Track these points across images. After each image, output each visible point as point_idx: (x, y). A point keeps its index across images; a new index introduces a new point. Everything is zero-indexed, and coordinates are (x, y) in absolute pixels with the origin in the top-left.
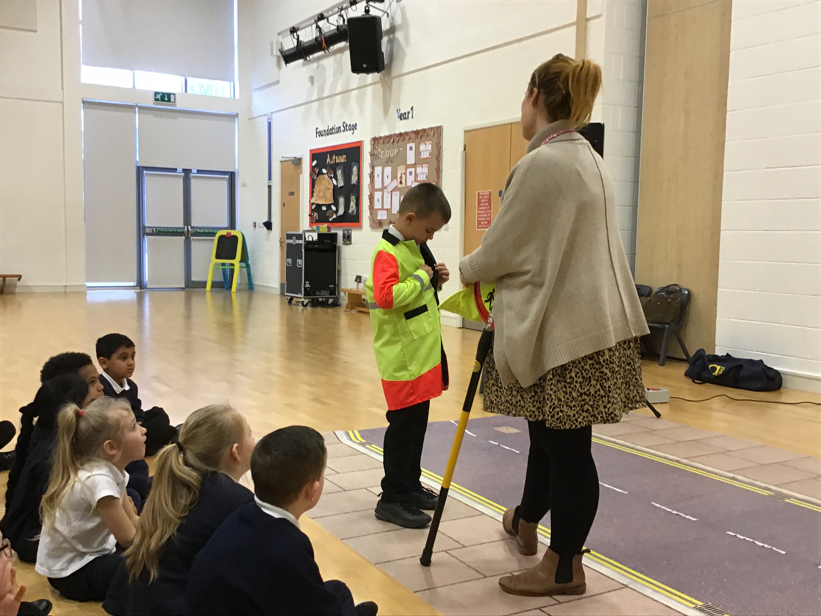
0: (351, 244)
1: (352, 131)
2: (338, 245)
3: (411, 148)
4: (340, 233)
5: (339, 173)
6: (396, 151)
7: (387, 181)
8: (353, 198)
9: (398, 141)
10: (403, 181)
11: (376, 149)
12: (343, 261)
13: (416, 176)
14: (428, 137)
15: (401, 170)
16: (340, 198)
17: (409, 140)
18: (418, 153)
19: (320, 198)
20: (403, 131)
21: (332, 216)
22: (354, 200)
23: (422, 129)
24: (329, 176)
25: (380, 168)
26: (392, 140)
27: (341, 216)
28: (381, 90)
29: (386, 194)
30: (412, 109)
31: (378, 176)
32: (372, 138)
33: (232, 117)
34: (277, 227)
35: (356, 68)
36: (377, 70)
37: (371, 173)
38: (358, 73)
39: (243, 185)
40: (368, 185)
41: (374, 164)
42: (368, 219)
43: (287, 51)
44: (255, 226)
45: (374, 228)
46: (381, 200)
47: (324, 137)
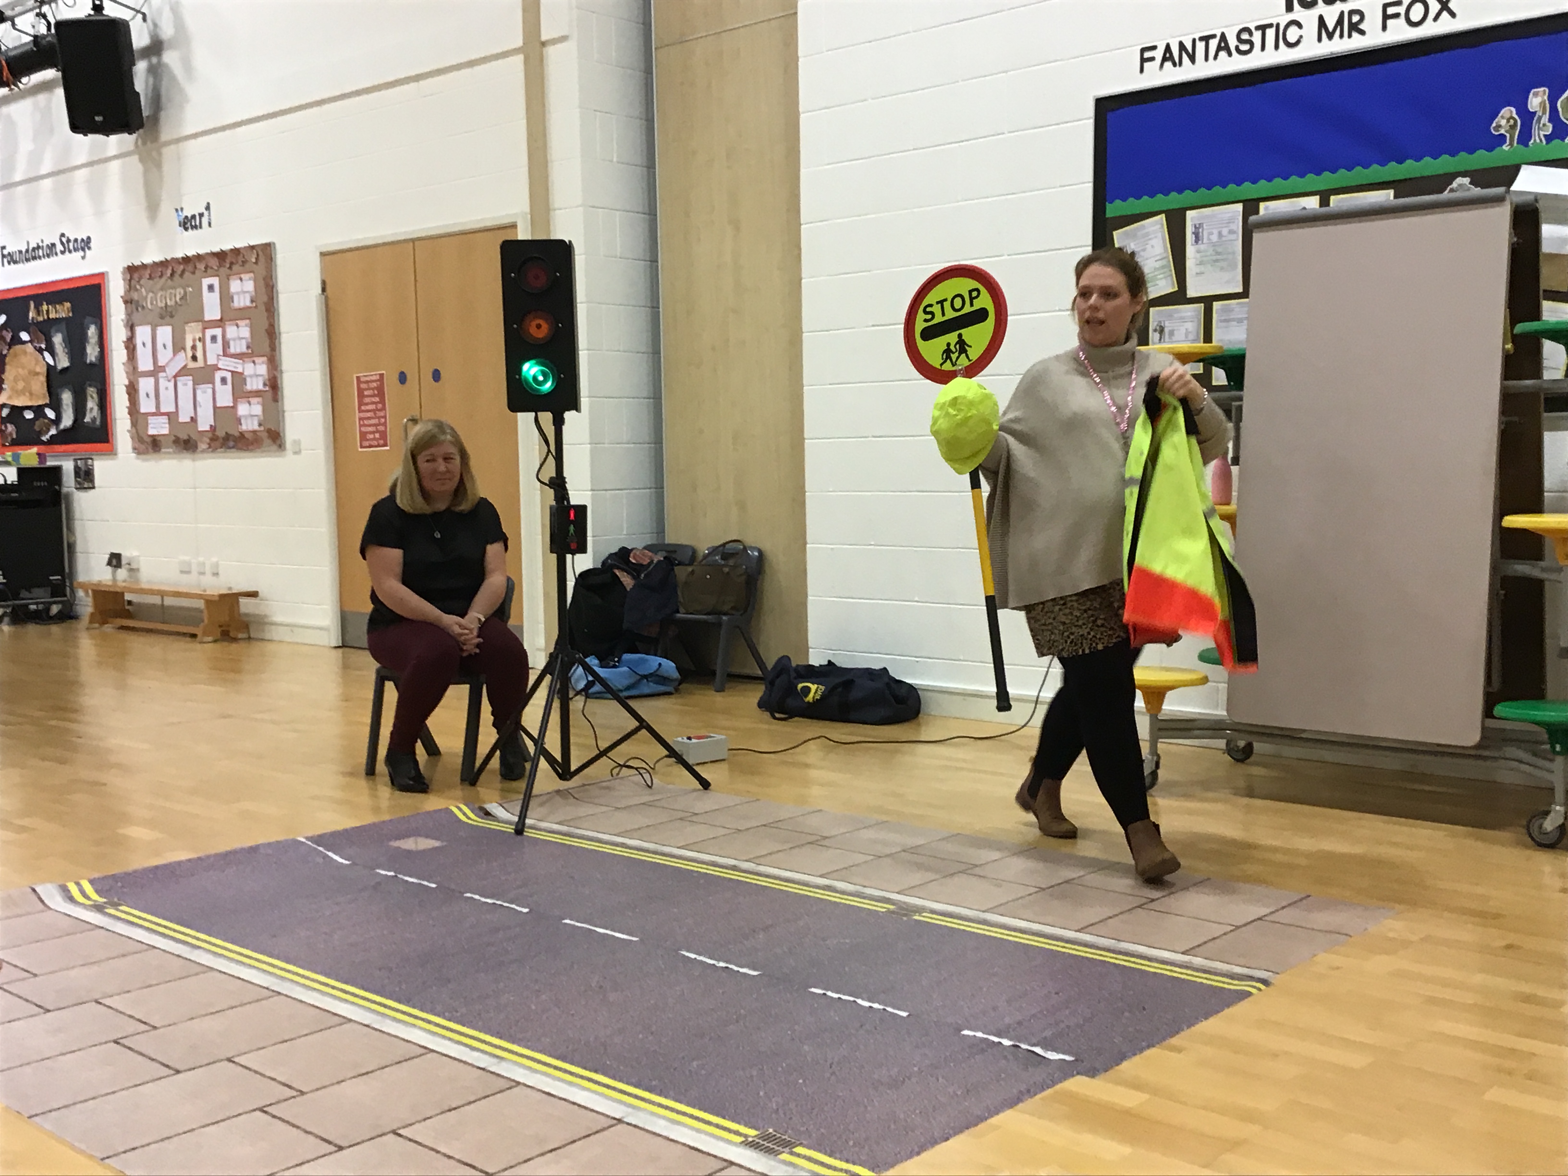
0: (93, 488)
1: (81, 253)
2: (65, 490)
3: (211, 288)
4: (68, 466)
5: (58, 339)
6: (179, 292)
7: (164, 356)
8: (92, 392)
9: (183, 272)
10: (199, 354)
11: (137, 290)
12: (78, 525)
13: (226, 344)
14: (247, 266)
15: (192, 333)
16: (62, 391)
17: (206, 271)
18: (226, 298)
19: (18, 393)
20: (189, 254)
21: (49, 430)
22: (95, 396)
23: (232, 250)
24: (35, 348)
25: (148, 329)
26: (169, 272)
27: (65, 430)
28: (139, 167)
29: (162, 382)
30: (208, 208)
31: (144, 344)
32: (126, 266)
35: (81, 123)
36: (128, 127)
37: (127, 339)
38: (85, 134)
40: (123, 364)
41: (133, 321)
42: (127, 435)
45: (142, 454)
46: (152, 395)
47: (21, 265)
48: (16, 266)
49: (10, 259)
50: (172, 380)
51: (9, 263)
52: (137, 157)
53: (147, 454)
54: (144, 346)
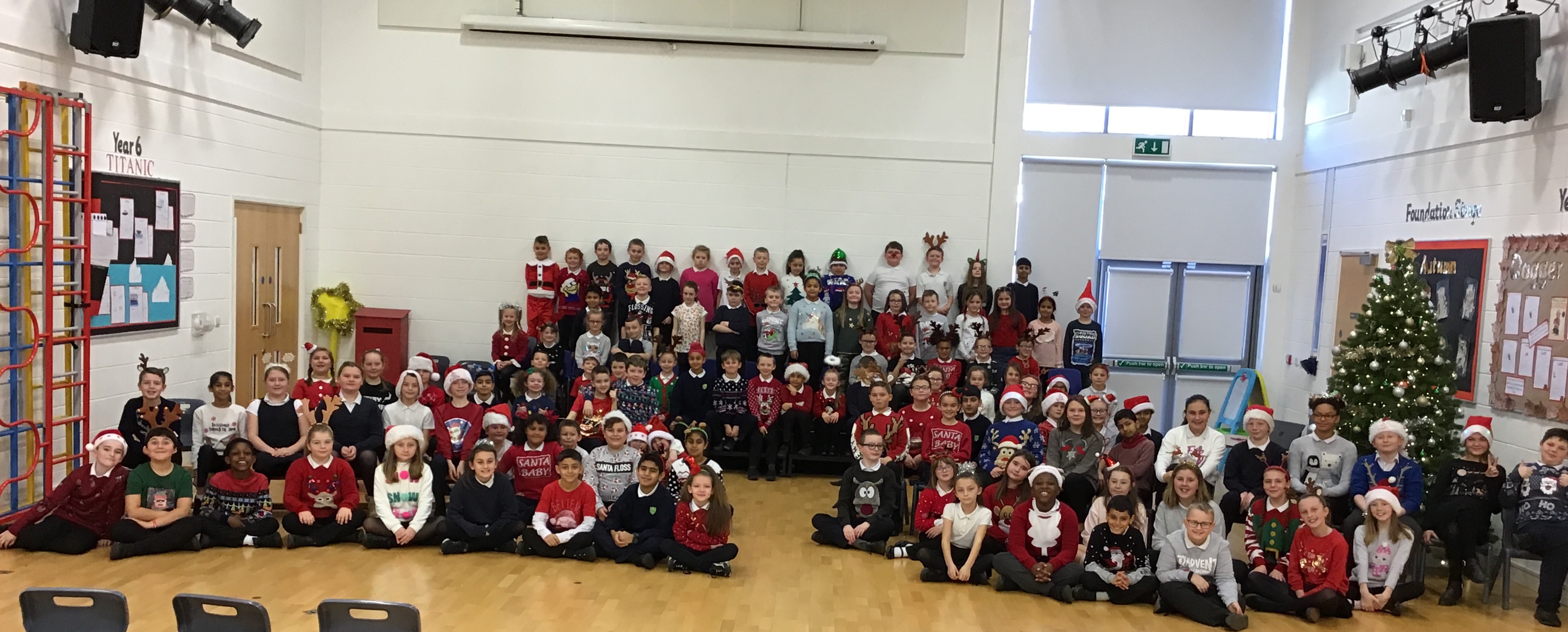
5: (1441, 292)
6: (1552, 267)
7: (1529, 324)
8: (1462, 345)
9: (1557, 249)
10: (1561, 328)
11: (1513, 258)
15: (1557, 307)
22: (1465, 348)
25: (1518, 296)
26: (1545, 247)
28: (1533, 149)
29: (1524, 349)
31: (1513, 310)
32: (1508, 236)
33: (1269, 171)
34: (1325, 370)
35: (1480, 113)
36: (1523, 115)
37: (1499, 303)
38: (1484, 122)
39: (1275, 289)
40: (1492, 325)
41: (1507, 287)
42: (1487, 390)
43: (1362, 70)
44: (1289, 363)
45: (1497, 409)
46: (1513, 357)
47: (1421, 222)
48: (1417, 222)
49: (1414, 215)
50: (1533, 348)
51: (1412, 219)
52: (1532, 137)
53: (1501, 410)
54: (1513, 312)
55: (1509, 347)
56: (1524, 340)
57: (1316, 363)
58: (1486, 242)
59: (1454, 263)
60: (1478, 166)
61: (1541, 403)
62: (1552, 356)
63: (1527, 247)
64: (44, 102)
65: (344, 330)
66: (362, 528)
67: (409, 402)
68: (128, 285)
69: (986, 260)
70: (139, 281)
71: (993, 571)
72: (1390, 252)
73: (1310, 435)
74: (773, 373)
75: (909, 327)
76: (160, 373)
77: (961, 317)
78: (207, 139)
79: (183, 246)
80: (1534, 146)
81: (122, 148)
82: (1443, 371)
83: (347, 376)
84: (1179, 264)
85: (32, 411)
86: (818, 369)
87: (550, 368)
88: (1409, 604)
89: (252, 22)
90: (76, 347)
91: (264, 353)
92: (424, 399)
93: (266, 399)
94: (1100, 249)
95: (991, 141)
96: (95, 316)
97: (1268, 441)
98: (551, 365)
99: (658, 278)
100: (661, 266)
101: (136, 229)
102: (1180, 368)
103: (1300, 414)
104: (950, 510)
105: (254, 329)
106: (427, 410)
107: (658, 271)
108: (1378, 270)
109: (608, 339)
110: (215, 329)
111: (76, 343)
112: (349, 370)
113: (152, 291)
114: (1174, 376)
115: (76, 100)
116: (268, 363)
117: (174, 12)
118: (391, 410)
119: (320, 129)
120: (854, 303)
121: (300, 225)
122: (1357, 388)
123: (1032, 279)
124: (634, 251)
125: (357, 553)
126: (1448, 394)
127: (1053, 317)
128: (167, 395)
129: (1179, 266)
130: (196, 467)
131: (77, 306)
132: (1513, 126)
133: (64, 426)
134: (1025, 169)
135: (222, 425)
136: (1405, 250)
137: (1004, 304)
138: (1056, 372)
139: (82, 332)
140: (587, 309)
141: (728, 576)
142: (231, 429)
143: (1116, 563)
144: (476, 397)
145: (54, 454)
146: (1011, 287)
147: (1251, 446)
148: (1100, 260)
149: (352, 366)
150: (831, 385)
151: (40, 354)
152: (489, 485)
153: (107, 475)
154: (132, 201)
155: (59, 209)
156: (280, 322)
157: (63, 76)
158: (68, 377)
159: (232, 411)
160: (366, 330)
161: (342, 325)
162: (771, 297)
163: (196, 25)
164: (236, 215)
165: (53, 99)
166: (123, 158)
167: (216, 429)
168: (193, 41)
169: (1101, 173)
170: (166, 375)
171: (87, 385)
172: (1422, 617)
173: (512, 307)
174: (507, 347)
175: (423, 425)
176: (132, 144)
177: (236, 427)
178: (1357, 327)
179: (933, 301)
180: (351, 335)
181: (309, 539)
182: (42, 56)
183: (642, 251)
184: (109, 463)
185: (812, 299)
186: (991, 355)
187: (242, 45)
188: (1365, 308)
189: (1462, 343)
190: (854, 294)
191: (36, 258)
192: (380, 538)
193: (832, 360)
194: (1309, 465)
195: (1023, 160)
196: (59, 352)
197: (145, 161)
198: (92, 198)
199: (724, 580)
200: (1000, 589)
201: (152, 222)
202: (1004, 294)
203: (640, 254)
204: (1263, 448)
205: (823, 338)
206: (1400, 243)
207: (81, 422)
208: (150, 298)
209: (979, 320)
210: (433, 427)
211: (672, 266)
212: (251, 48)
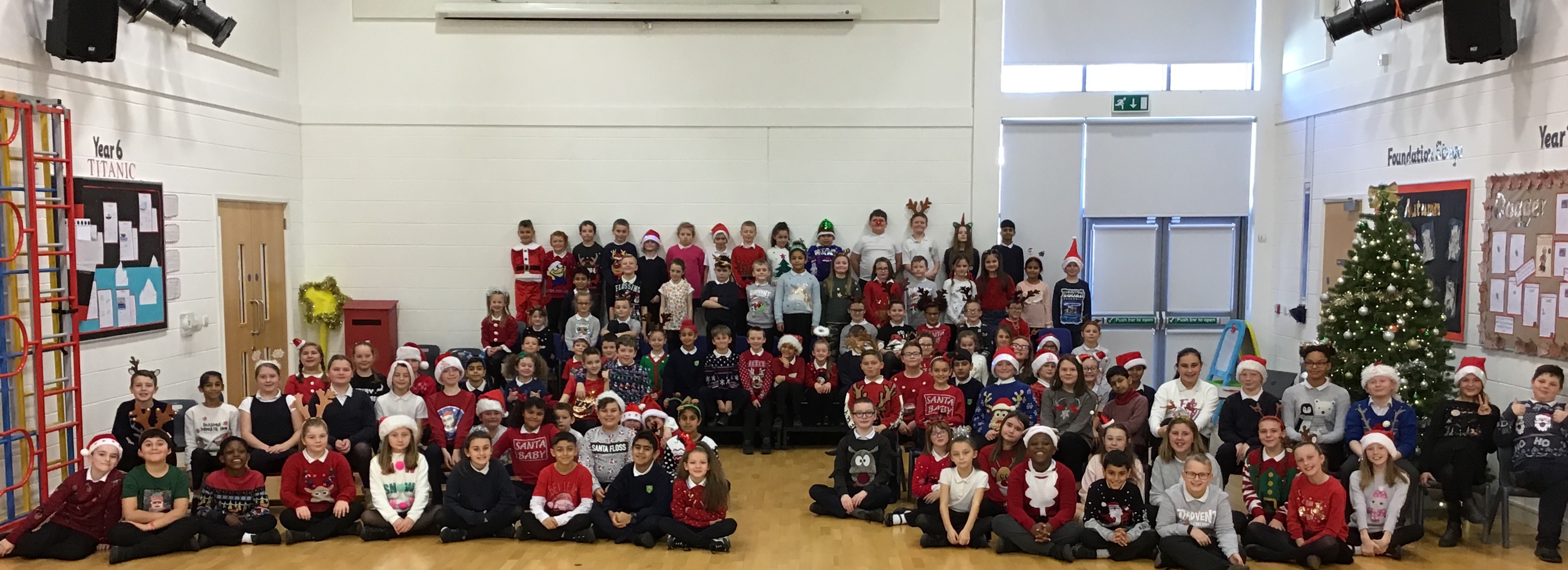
5: (1426, 235)
6: (1535, 204)
7: (1516, 263)
8: (1450, 286)
9: (1540, 187)
10: (1548, 265)
11: (1496, 197)
15: (1543, 244)
17: (1561, 187)
20: (1549, 169)
22: (1453, 289)
25: (1504, 235)
26: (1529, 185)
28: (1510, 90)
29: (1512, 287)
31: (1498, 249)
32: (1490, 176)
33: (1247, 123)
34: (1314, 318)
35: (1456, 55)
36: (1499, 54)
37: (1485, 243)
38: (1461, 63)
39: (1261, 240)
40: (1479, 265)
41: (1492, 226)
42: (1477, 330)
43: (1337, 17)
44: (1278, 312)
45: (1488, 348)
46: (1501, 296)
47: (1403, 166)
48: (1399, 166)
49: (1395, 160)
50: (1521, 285)
51: (1394, 163)
52: (1508, 77)
53: (1492, 349)
54: (1499, 251)
55: (1497, 286)
56: (1511, 279)
57: (1305, 310)
58: (1468, 182)
59: (1438, 206)
60: (1458, 107)
61: (1531, 339)
62: (1540, 293)
63: (1510, 186)
64: (22, 110)
65: (333, 324)
66: (359, 520)
67: (401, 392)
68: (114, 289)
69: (972, 223)
70: (126, 284)
71: (993, 534)
72: (1374, 197)
73: (1302, 383)
74: (764, 346)
75: (896, 293)
76: (152, 375)
77: (949, 281)
78: (186, 140)
79: (168, 247)
80: (1512, 84)
81: (102, 152)
82: (1431, 313)
83: (337, 369)
84: (1163, 218)
85: (24, 420)
86: (809, 340)
87: (541, 352)
88: (1410, 547)
89: (227, 20)
90: (65, 353)
91: (254, 350)
92: (416, 389)
93: (258, 396)
94: (1084, 207)
95: (971, 105)
96: (84, 322)
97: (1262, 391)
98: (542, 350)
99: (644, 257)
100: (647, 244)
101: (121, 233)
102: (1169, 322)
103: (1291, 363)
104: (947, 475)
105: (242, 327)
106: (419, 399)
107: (644, 250)
108: (1362, 216)
109: (597, 320)
110: (203, 329)
111: (66, 348)
112: (338, 363)
113: (140, 293)
114: (1164, 331)
115: (55, 106)
116: (257, 361)
117: (149, 14)
118: (383, 401)
119: (300, 124)
120: (841, 273)
121: (284, 220)
122: (1347, 334)
123: (1016, 241)
124: (619, 231)
125: (355, 546)
126: (1438, 336)
127: (1040, 278)
128: (159, 397)
129: (1164, 222)
130: (190, 468)
131: (64, 312)
132: (1490, 66)
133: (58, 432)
134: (1005, 132)
135: (213, 425)
136: (1388, 195)
137: (991, 267)
138: (1046, 332)
139: (71, 337)
140: (575, 291)
141: (728, 551)
142: (222, 429)
143: (1115, 518)
144: (468, 384)
145: (49, 460)
146: (996, 249)
147: (1244, 396)
148: (1084, 219)
149: (341, 359)
150: (821, 356)
151: (30, 363)
152: (485, 471)
153: (104, 479)
154: (115, 205)
155: (42, 216)
156: (268, 319)
157: (40, 83)
158: (60, 384)
159: (224, 411)
160: (355, 322)
161: (331, 318)
162: (759, 270)
163: (172, 27)
164: (220, 213)
165: (31, 107)
166: (104, 162)
167: (208, 429)
168: (169, 42)
169: (1082, 131)
170: (158, 377)
171: (78, 391)
172: (1423, 560)
173: (500, 293)
174: (496, 333)
175: (416, 415)
176: (112, 148)
177: (227, 426)
178: (1344, 273)
179: (921, 267)
180: (340, 328)
181: (307, 534)
182: (18, 64)
183: (627, 231)
184: (104, 468)
185: (798, 271)
186: (980, 318)
187: (218, 44)
188: (1351, 254)
189: (1450, 284)
190: (841, 264)
191: (21, 266)
192: (376, 530)
193: (821, 331)
194: (1302, 413)
195: (1003, 122)
196: (49, 359)
197: (126, 164)
198: (75, 203)
199: (725, 555)
200: (1000, 552)
201: (136, 225)
202: (992, 257)
203: (625, 234)
204: (1256, 398)
205: (809, 309)
206: (1382, 187)
207: (75, 428)
208: (137, 301)
209: (967, 284)
210: (426, 416)
211: (657, 245)
212: (227, 47)
